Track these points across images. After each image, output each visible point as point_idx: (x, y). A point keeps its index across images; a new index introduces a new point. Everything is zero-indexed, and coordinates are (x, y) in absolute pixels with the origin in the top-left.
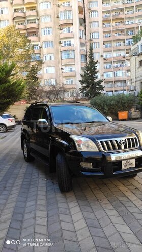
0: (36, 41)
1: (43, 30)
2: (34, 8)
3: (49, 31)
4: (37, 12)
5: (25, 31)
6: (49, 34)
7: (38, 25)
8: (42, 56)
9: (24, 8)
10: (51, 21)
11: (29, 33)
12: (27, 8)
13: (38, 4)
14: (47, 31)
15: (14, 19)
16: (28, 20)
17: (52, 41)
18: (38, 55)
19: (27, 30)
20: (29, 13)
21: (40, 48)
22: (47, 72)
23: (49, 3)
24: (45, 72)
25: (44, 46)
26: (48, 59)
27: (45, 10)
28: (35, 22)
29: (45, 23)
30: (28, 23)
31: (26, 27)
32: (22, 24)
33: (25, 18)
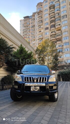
0: (61, 43)
1: (64, 38)
2: (60, 30)
3: (67, 38)
4: (61, 31)
5: (56, 40)
6: (67, 39)
7: (62, 36)
8: (63, 49)
9: (55, 31)
10: (68, 33)
11: (57, 40)
12: (57, 30)
13: (62, 27)
14: (66, 38)
15: (51, 36)
16: (57, 35)
17: (68, 42)
18: (61, 49)
19: (56, 39)
20: (57, 32)
21: (62, 46)
22: (66, 57)
23: (67, 26)
24: (65, 57)
25: (64, 45)
26: (66, 50)
27: (65, 29)
28: (60, 36)
29: (65, 35)
30: (57, 36)
31: (56, 38)
32: (54, 37)
33: (56, 34)
